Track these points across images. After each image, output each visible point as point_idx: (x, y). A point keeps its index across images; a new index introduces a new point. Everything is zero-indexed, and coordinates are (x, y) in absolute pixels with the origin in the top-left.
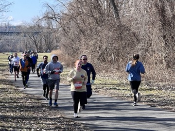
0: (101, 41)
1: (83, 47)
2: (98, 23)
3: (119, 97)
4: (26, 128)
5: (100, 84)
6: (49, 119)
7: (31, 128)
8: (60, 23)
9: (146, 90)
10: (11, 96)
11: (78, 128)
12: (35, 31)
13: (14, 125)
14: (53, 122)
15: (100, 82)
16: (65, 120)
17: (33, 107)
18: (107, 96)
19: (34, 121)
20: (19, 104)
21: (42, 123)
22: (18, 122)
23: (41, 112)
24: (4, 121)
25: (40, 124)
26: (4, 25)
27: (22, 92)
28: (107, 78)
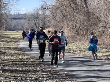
0: (76, 22)
1: (65, 26)
2: (74, 11)
3: (88, 56)
4: (29, 77)
5: (76, 49)
6: (43, 71)
7: (32, 77)
8: (51, 12)
9: (105, 52)
10: (20, 57)
11: (62, 77)
12: (35, 17)
13: (21, 75)
14: (46, 73)
15: (76, 48)
16: (54, 72)
17: (33, 64)
18: (80, 56)
19: (34, 73)
20: (25, 63)
21: (39, 74)
22: (24, 74)
23: (39, 67)
24: (15, 73)
25: (38, 74)
26: (16, 14)
27: (27, 55)
28: (81, 45)
